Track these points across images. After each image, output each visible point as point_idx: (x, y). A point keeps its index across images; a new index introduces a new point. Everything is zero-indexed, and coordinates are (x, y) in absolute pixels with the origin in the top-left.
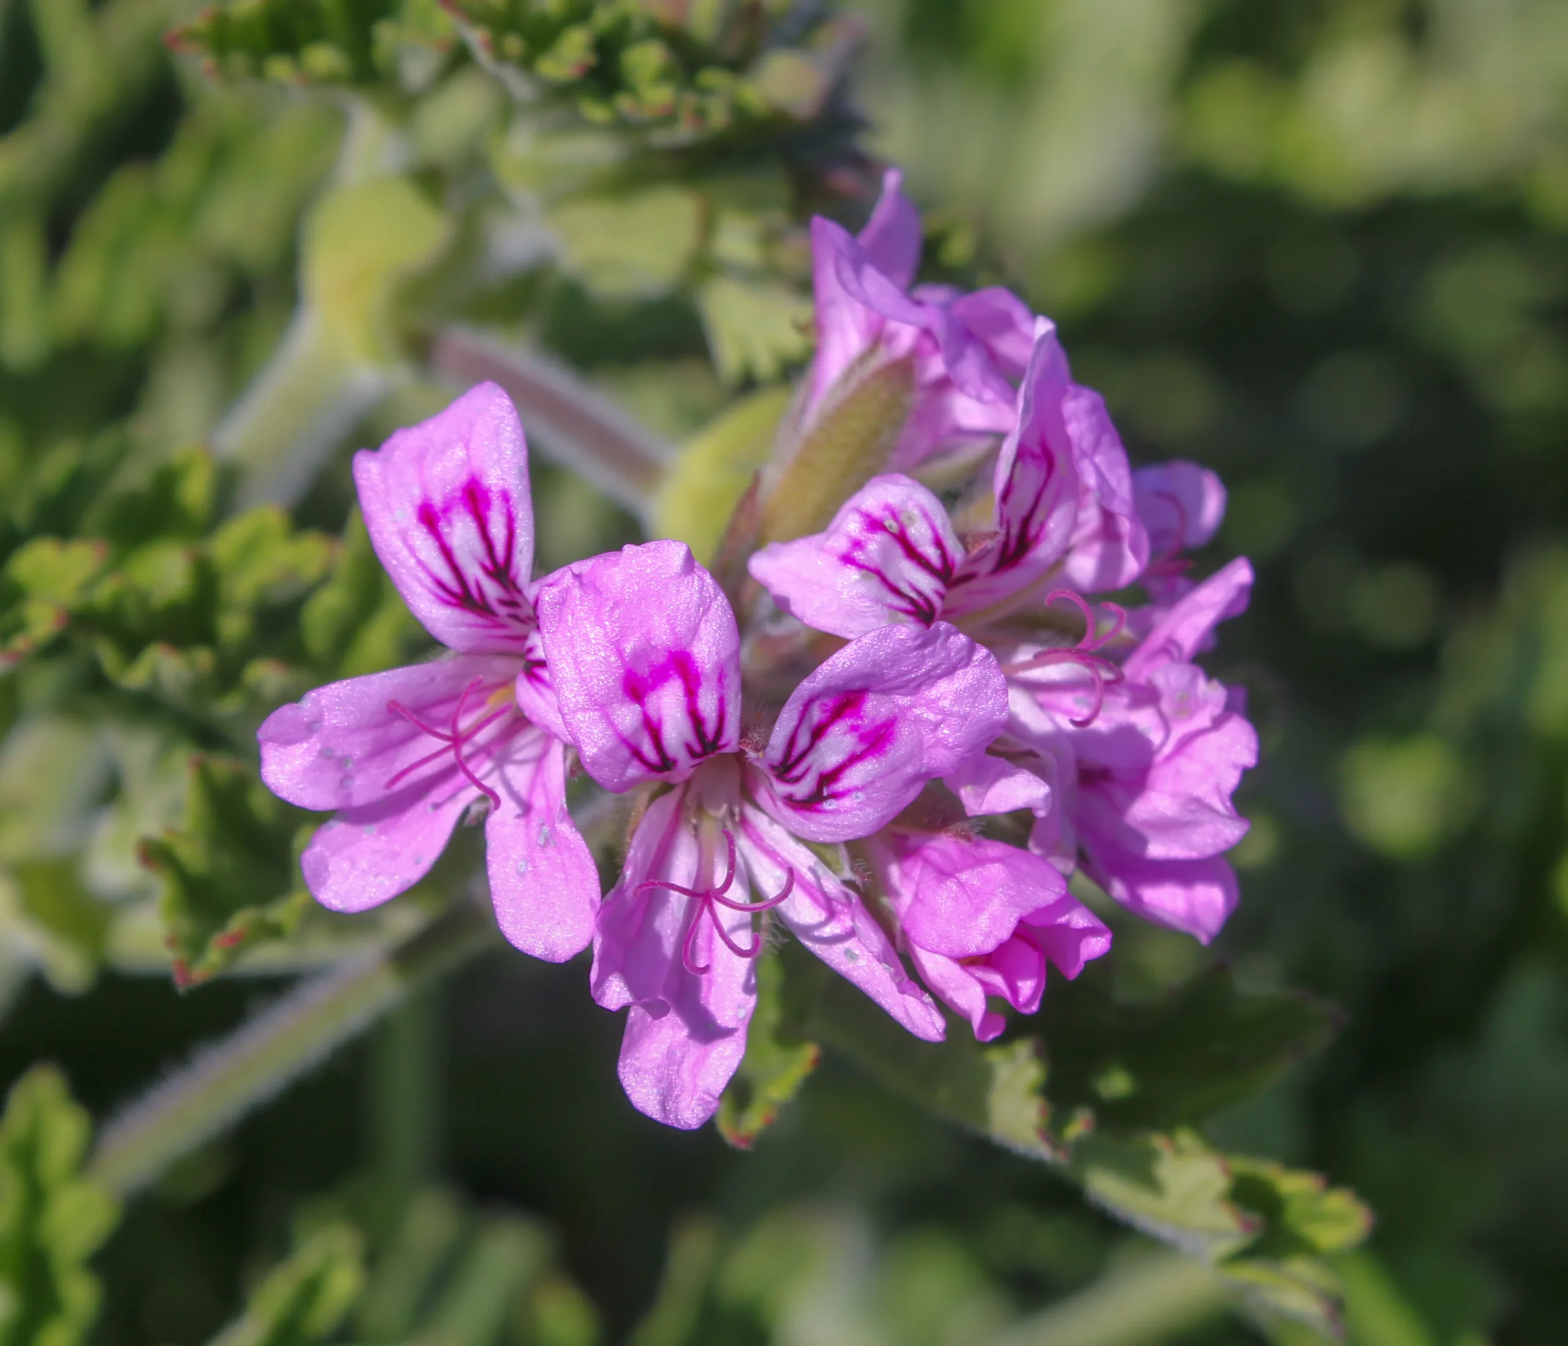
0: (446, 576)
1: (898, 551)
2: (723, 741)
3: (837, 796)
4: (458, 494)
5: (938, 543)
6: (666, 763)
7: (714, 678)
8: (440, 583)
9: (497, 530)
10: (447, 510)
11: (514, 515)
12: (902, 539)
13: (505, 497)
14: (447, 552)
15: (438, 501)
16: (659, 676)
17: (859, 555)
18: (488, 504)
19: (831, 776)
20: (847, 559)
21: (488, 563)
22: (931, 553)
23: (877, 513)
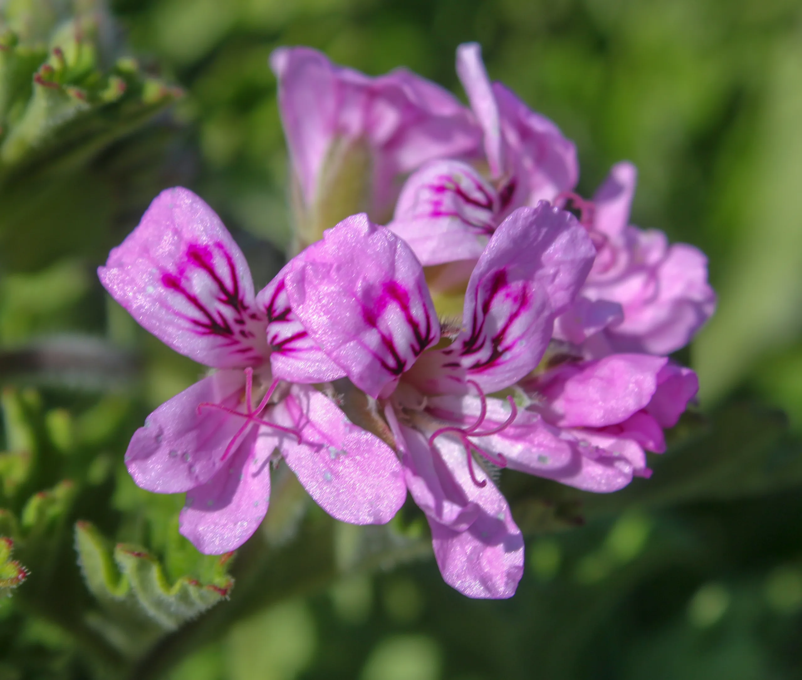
0: (197, 314)
1: (461, 201)
2: (432, 335)
3: (508, 349)
4: (186, 259)
5: (480, 188)
6: (401, 363)
7: (416, 292)
8: (195, 322)
9: (223, 270)
10: (182, 271)
11: (230, 255)
12: (459, 192)
13: (219, 245)
14: (193, 300)
15: (171, 268)
16: (381, 305)
17: (443, 209)
18: (209, 255)
19: (498, 339)
20: (437, 214)
21: (222, 296)
22: (478, 196)
23: (436, 183)
